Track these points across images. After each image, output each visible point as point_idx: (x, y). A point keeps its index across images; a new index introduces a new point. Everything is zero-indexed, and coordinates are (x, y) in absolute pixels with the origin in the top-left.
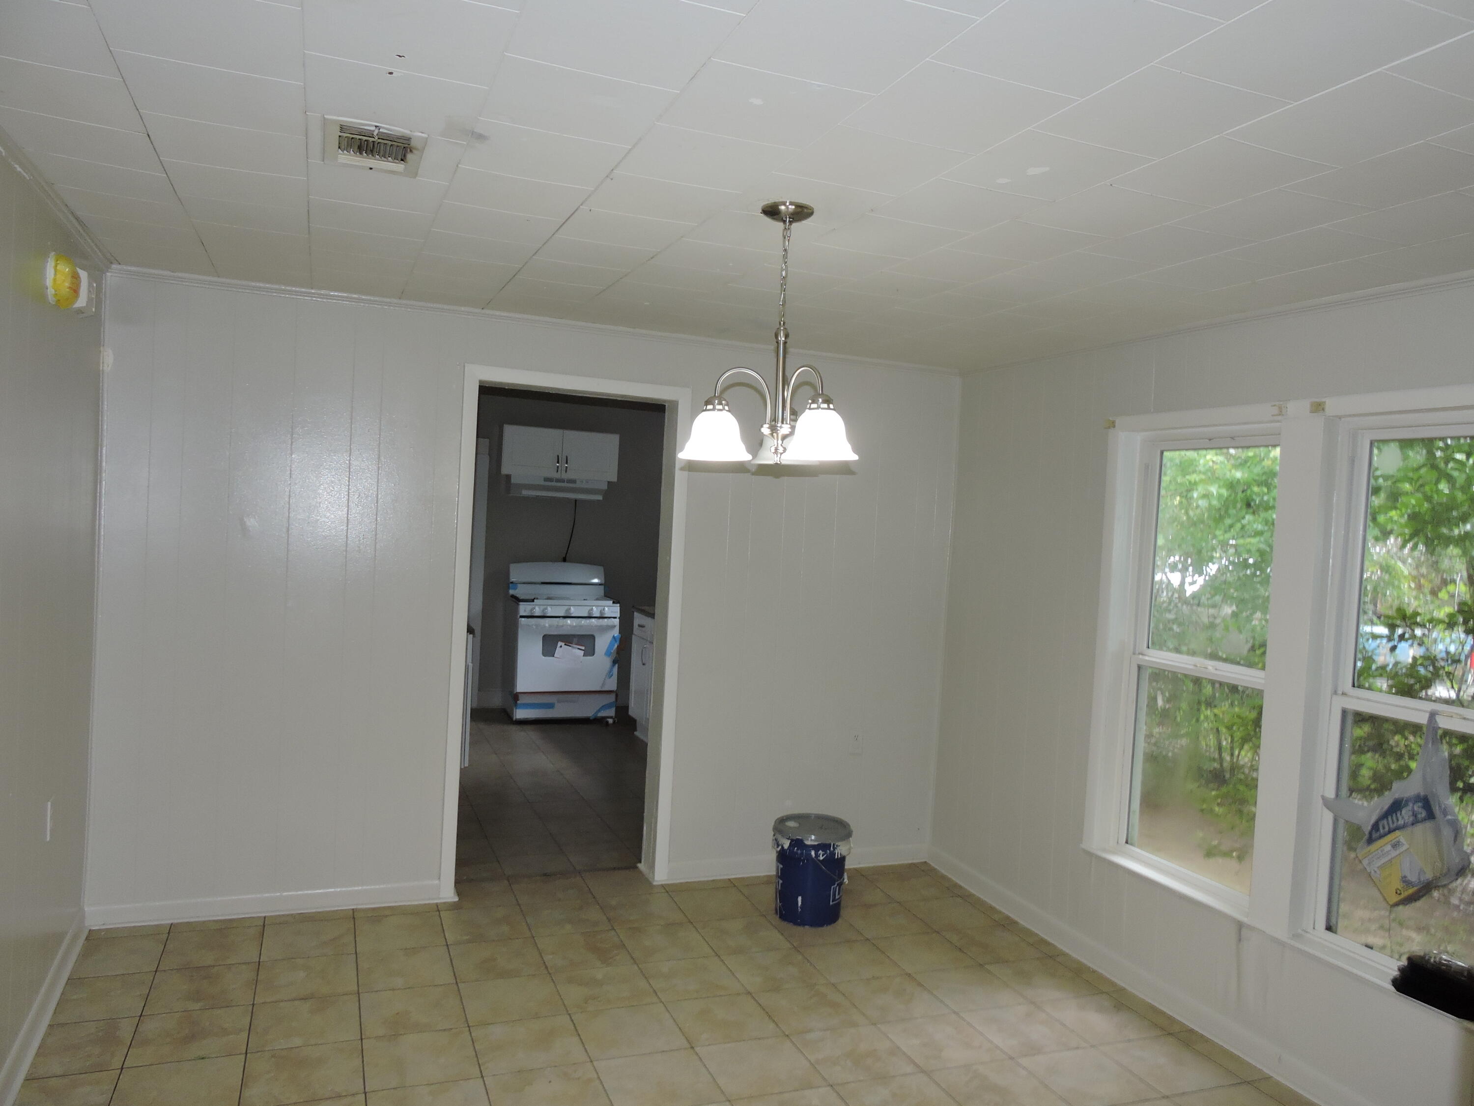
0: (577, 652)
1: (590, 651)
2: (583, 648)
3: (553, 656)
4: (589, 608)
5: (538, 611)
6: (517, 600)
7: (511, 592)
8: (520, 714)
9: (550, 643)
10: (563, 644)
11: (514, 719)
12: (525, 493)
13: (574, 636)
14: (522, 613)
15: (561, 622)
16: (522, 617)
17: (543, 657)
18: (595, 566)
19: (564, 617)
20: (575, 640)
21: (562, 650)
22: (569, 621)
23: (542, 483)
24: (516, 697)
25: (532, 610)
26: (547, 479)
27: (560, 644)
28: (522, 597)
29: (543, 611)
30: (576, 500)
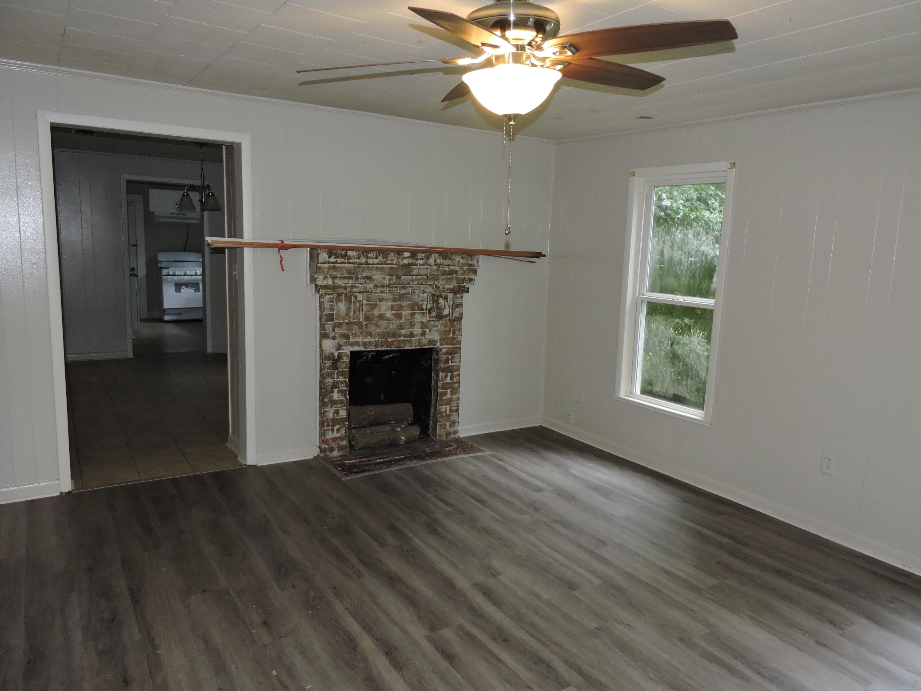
0: (191, 290)
1: (197, 290)
2: (194, 289)
3: (180, 292)
4: (195, 271)
5: (171, 273)
6: (161, 268)
7: (159, 265)
8: (167, 318)
9: (178, 286)
10: (184, 287)
11: (164, 320)
12: (161, 220)
13: (189, 283)
14: (164, 273)
15: (183, 277)
16: (164, 275)
17: (175, 293)
18: (196, 253)
19: (184, 275)
20: (190, 285)
21: (184, 290)
22: (186, 277)
23: (169, 215)
24: (164, 310)
25: (168, 273)
26: (172, 214)
27: (183, 287)
28: (163, 267)
29: (174, 273)
30: (188, 223)
